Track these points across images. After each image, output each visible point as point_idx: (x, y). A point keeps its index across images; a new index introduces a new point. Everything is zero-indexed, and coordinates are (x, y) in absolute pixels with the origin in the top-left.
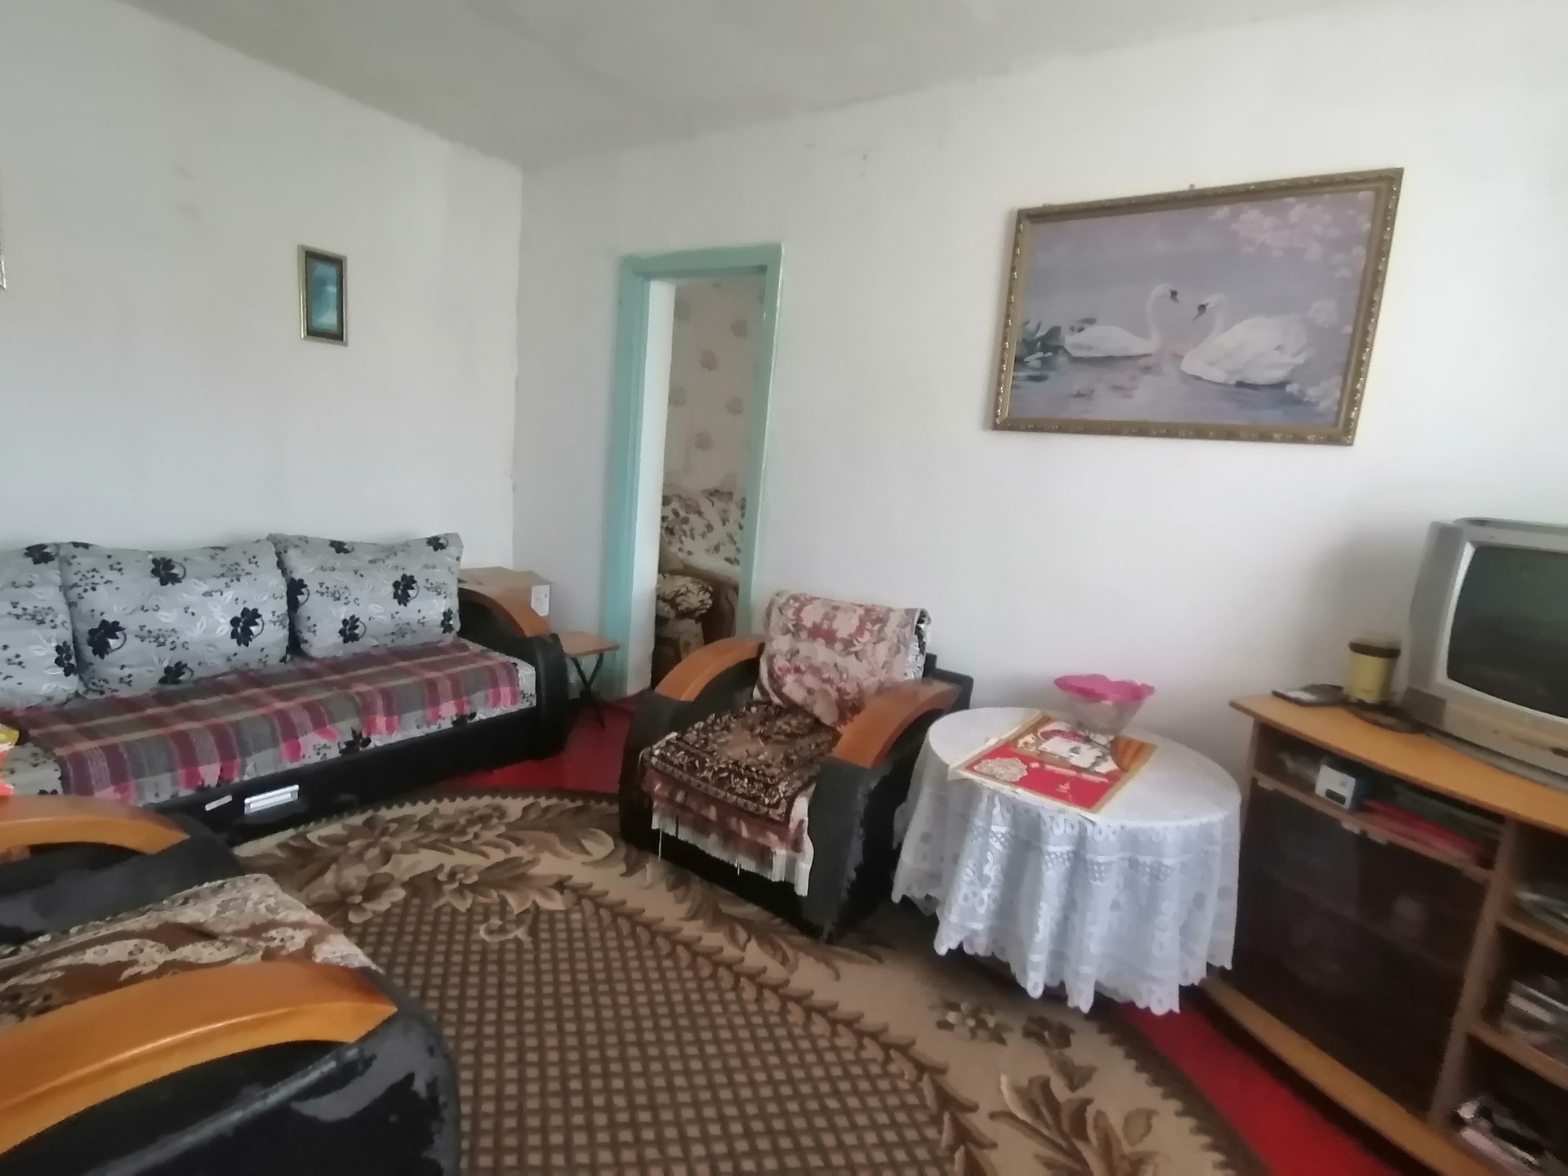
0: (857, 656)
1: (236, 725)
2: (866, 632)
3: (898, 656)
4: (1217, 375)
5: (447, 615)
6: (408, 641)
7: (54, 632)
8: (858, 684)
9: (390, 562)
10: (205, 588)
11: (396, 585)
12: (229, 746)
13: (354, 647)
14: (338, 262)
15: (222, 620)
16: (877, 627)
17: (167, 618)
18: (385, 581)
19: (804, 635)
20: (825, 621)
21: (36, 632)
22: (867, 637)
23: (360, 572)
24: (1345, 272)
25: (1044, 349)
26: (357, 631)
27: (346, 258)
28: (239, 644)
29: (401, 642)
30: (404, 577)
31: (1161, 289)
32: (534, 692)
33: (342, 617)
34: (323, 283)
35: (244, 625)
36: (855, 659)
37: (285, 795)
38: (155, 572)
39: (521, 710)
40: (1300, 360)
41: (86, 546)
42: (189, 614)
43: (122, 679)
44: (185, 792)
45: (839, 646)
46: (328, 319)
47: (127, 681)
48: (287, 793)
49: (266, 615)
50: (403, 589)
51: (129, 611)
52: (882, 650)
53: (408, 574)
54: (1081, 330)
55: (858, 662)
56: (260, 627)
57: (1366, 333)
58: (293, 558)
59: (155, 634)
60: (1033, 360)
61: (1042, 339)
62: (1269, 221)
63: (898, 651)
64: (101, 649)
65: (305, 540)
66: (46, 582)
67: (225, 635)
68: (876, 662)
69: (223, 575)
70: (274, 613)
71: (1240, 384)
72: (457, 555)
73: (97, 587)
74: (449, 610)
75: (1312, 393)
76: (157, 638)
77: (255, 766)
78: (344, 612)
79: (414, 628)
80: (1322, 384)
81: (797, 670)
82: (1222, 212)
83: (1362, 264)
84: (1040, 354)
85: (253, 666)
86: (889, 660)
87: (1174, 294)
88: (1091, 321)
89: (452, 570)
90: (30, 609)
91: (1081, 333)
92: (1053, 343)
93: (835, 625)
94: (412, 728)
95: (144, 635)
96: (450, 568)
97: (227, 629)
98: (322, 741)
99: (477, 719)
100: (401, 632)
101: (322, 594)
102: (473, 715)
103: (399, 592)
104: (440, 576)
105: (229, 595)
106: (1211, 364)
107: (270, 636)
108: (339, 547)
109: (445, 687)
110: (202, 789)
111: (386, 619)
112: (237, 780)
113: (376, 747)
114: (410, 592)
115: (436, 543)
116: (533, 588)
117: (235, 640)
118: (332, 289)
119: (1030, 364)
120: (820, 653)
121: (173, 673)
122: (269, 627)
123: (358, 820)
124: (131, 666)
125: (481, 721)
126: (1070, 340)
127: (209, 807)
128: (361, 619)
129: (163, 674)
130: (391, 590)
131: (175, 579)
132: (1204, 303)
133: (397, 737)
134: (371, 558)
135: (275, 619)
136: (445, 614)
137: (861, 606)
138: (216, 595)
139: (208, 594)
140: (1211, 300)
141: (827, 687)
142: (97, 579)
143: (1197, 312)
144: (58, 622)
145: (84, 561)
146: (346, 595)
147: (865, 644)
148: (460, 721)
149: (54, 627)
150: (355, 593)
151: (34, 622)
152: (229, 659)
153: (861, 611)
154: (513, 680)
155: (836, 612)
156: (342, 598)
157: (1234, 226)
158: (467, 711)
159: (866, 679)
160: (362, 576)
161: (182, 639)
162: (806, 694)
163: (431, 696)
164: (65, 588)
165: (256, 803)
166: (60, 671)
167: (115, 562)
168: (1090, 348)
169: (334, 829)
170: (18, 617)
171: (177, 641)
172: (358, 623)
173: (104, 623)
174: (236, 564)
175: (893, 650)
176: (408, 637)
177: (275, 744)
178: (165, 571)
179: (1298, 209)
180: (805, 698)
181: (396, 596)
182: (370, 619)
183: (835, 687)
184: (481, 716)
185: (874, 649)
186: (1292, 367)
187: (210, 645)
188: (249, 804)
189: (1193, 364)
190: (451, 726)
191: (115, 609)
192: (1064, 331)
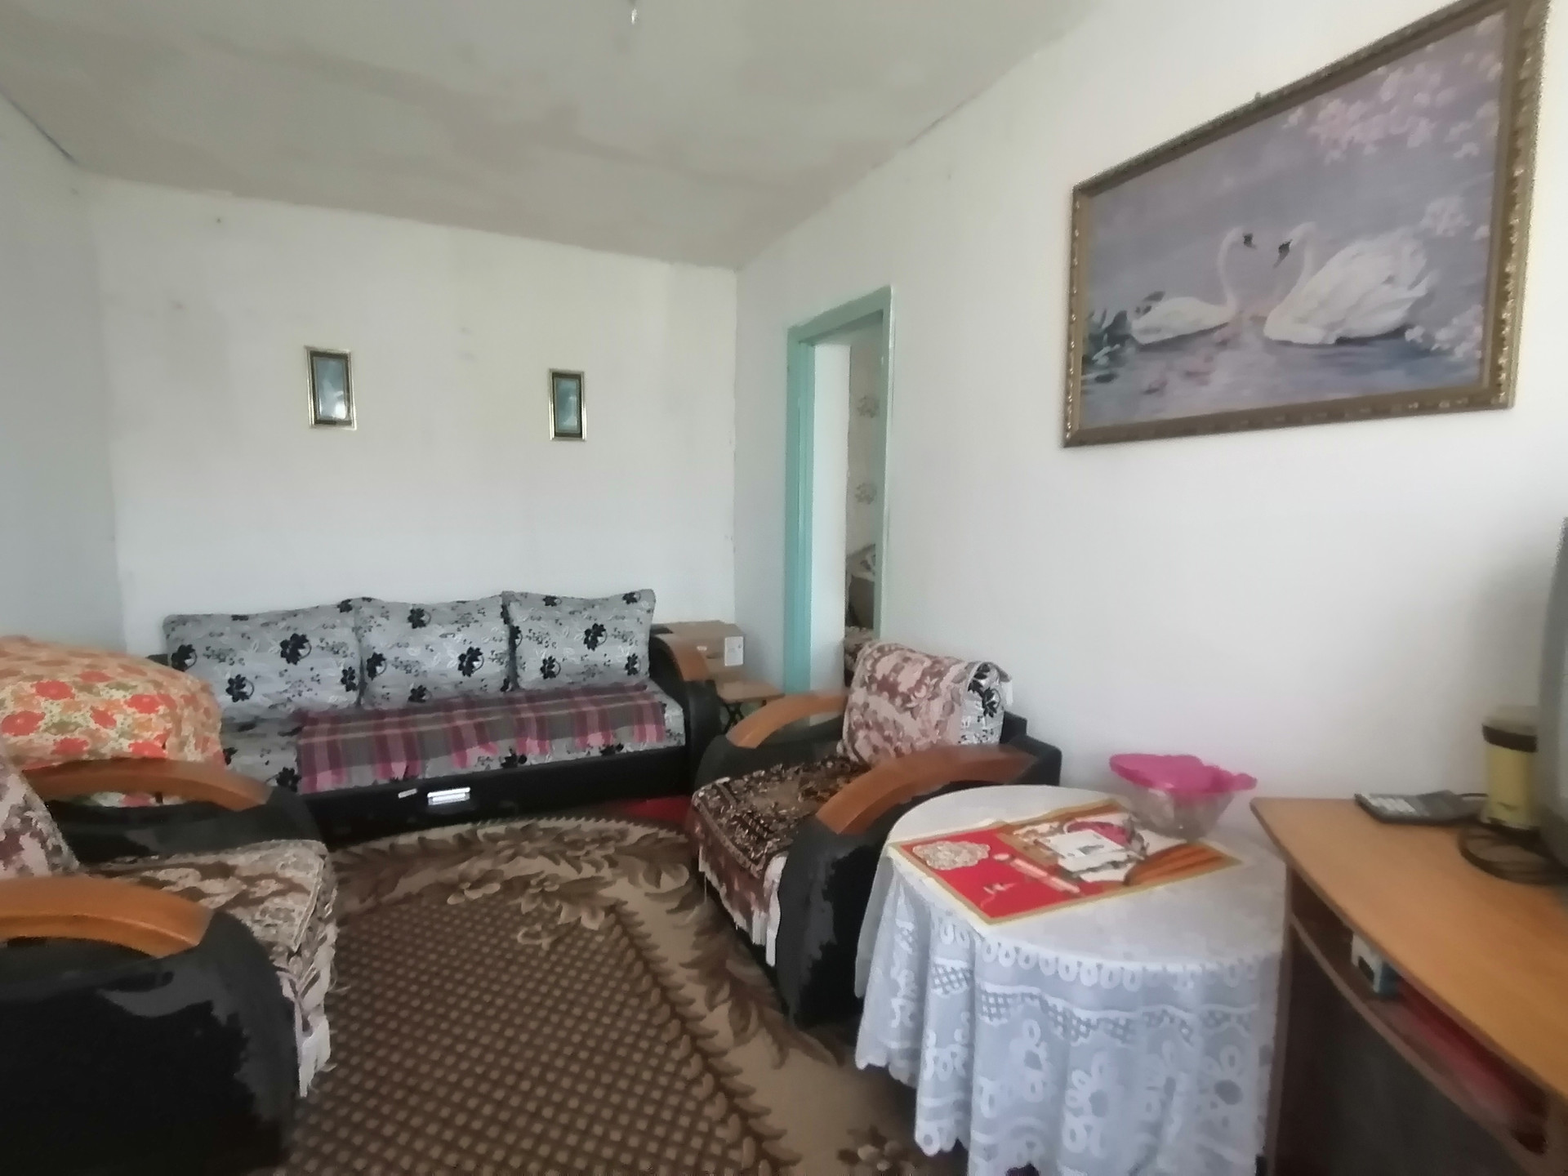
0: (912, 713)
1: (421, 734)
2: (924, 687)
3: (952, 715)
4: (1313, 334)
5: (632, 659)
6: (596, 681)
7: (343, 660)
8: (912, 745)
9: (586, 614)
10: (443, 631)
11: (587, 632)
12: (415, 750)
13: (551, 684)
14: (577, 377)
15: (452, 656)
16: (935, 680)
17: (413, 653)
18: (579, 630)
19: (874, 687)
20: (893, 674)
21: (331, 659)
22: (923, 692)
23: (560, 621)
24: (1471, 148)
25: (1111, 342)
26: (553, 670)
27: (583, 373)
28: (464, 674)
29: (591, 681)
30: (595, 626)
31: (1234, 235)
32: (682, 732)
33: (543, 657)
34: (567, 394)
35: (469, 660)
36: (910, 716)
37: (460, 794)
38: (410, 619)
39: (668, 748)
40: (1420, 291)
41: (369, 600)
42: (429, 650)
43: (383, 696)
44: (383, 781)
45: (898, 701)
46: (570, 423)
47: (386, 697)
48: (462, 793)
49: (486, 653)
50: (593, 636)
51: (389, 646)
52: (937, 706)
53: (599, 624)
54: (1148, 309)
55: (913, 719)
56: (480, 663)
57: (1508, 230)
58: (514, 609)
59: (405, 664)
60: (1101, 357)
61: (1108, 330)
62: (1357, 108)
63: (952, 710)
64: (373, 673)
65: (525, 595)
66: (344, 625)
67: (453, 668)
68: (929, 721)
69: (457, 622)
70: (493, 652)
71: (1342, 341)
72: (648, 608)
73: (372, 629)
74: (634, 655)
75: (1442, 335)
76: (406, 667)
77: (433, 768)
78: (544, 654)
79: (601, 670)
80: (1455, 321)
81: (867, 726)
82: (1296, 116)
83: (1493, 130)
84: (1106, 349)
85: (477, 693)
86: (943, 719)
87: (1248, 239)
88: (1157, 297)
89: (641, 620)
90: (331, 643)
91: (1150, 313)
92: (1120, 332)
93: (900, 679)
94: (561, 752)
95: (398, 664)
96: (638, 619)
97: (456, 663)
98: (485, 754)
99: (624, 751)
100: (591, 671)
101: (530, 638)
102: (620, 747)
103: (590, 638)
104: (628, 625)
105: (459, 637)
106: (1303, 320)
107: (489, 670)
108: (550, 601)
109: (594, 720)
110: (395, 781)
111: (577, 661)
112: (420, 777)
113: (531, 765)
114: (599, 639)
115: (630, 598)
116: (726, 639)
117: (461, 672)
118: (573, 399)
119: (1098, 362)
120: (884, 708)
121: (418, 694)
122: (487, 663)
123: (518, 825)
124: (388, 687)
125: (628, 753)
126: (1137, 325)
127: (401, 795)
128: (557, 660)
129: (410, 694)
130: (583, 636)
131: (422, 624)
132: (1284, 241)
133: (548, 759)
134: (571, 609)
135: (494, 657)
136: (629, 658)
137: (928, 656)
138: (450, 636)
139: (444, 636)
140: (1294, 235)
141: (888, 745)
142: (372, 624)
143: (1278, 254)
144: (349, 652)
145: (367, 610)
146: (547, 639)
147: (921, 699)
148: (608, 751)
149: (346, 656)
150: (554, 637)
151: (331, 653)
152: (456, 686)
153: (928, 663)
154: (659, 721)
155: (905, 665)
156: (544, 642)
157: (1314, 129)
158: (614, 742)
159: (919, 739)
160: (561, 624)
161: (423, 668)
162: (872, 752)
163: (579, 727)
164: (356, 629)
165: (438, 798)
166: (343, 687)
167: (385, 611)
168: (1158, 330)
169: (498, 829)
170: (323, 648)
171: (419, 670)
172: (554, 663)
173: (375, 655)
174: (469, 614)
175: (948, 708)
176: (597, 677)
177: (448, 753)
178: (417, 618)
179: (1391, 80)
180: (871, 756)
181: (586, 641)
182: (564, 660)
183: (893, 748)
184: (628, 748)
185: (928, 706)
186: (1408, 306)
187: (441, 675)
188: (432, 798)
189: (1279, 326)
190: (600, 754)
191: (381, 644)
192: (1130, 317)
